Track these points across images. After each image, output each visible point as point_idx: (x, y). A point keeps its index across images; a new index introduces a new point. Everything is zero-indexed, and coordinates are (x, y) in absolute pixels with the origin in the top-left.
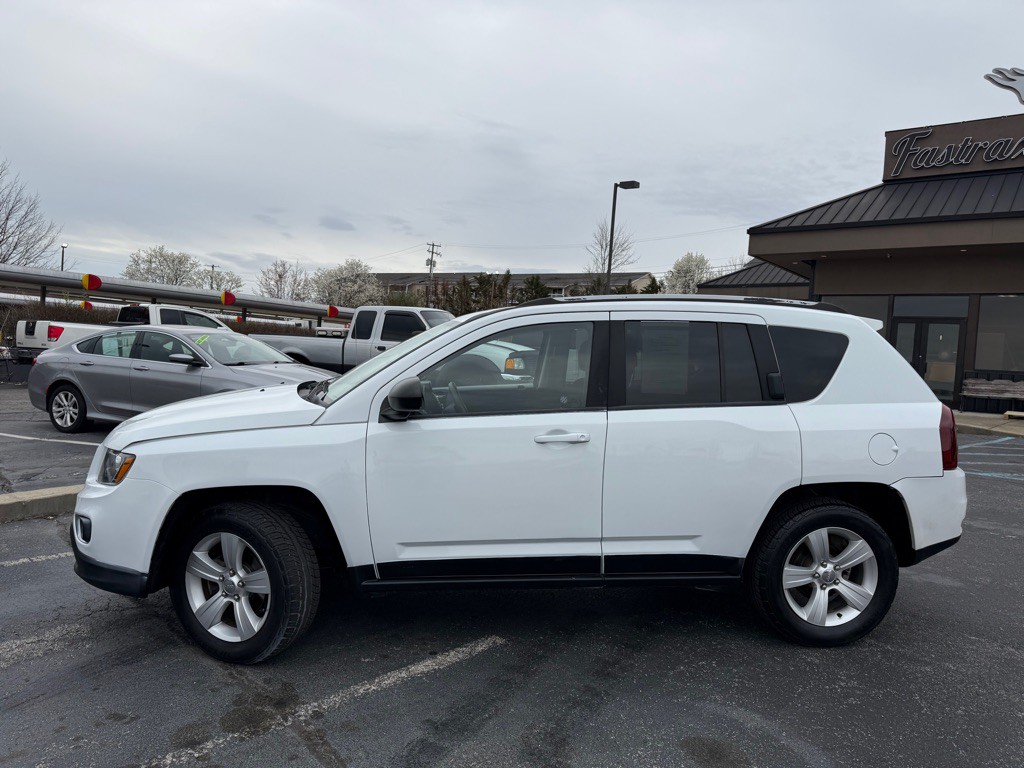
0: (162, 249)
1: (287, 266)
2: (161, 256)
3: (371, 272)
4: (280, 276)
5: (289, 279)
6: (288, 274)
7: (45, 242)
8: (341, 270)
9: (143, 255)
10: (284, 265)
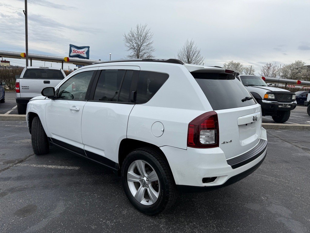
0: (232, 61)
1: (272, 64)
2: (232, 64)
3: (305, 65)
4: (269, 68)
5: (272, 69)
6: (271, 68)
7: (201, 62)
8: (292, 65)
9: (227, 64)
10: (270, 64)
